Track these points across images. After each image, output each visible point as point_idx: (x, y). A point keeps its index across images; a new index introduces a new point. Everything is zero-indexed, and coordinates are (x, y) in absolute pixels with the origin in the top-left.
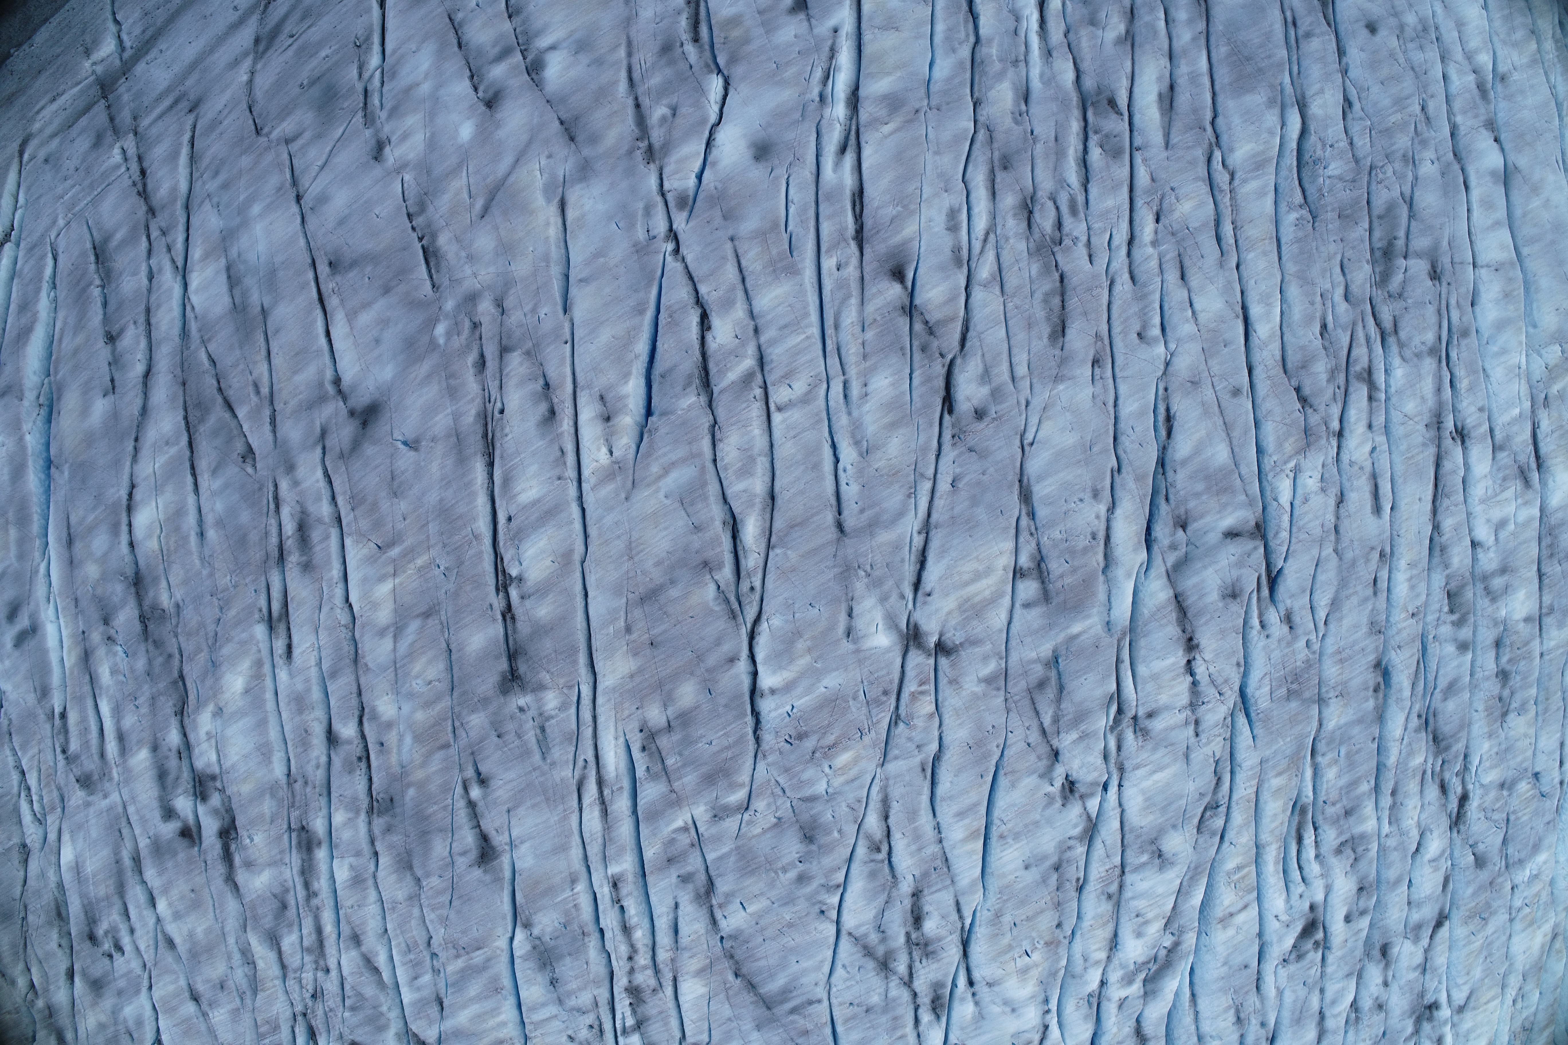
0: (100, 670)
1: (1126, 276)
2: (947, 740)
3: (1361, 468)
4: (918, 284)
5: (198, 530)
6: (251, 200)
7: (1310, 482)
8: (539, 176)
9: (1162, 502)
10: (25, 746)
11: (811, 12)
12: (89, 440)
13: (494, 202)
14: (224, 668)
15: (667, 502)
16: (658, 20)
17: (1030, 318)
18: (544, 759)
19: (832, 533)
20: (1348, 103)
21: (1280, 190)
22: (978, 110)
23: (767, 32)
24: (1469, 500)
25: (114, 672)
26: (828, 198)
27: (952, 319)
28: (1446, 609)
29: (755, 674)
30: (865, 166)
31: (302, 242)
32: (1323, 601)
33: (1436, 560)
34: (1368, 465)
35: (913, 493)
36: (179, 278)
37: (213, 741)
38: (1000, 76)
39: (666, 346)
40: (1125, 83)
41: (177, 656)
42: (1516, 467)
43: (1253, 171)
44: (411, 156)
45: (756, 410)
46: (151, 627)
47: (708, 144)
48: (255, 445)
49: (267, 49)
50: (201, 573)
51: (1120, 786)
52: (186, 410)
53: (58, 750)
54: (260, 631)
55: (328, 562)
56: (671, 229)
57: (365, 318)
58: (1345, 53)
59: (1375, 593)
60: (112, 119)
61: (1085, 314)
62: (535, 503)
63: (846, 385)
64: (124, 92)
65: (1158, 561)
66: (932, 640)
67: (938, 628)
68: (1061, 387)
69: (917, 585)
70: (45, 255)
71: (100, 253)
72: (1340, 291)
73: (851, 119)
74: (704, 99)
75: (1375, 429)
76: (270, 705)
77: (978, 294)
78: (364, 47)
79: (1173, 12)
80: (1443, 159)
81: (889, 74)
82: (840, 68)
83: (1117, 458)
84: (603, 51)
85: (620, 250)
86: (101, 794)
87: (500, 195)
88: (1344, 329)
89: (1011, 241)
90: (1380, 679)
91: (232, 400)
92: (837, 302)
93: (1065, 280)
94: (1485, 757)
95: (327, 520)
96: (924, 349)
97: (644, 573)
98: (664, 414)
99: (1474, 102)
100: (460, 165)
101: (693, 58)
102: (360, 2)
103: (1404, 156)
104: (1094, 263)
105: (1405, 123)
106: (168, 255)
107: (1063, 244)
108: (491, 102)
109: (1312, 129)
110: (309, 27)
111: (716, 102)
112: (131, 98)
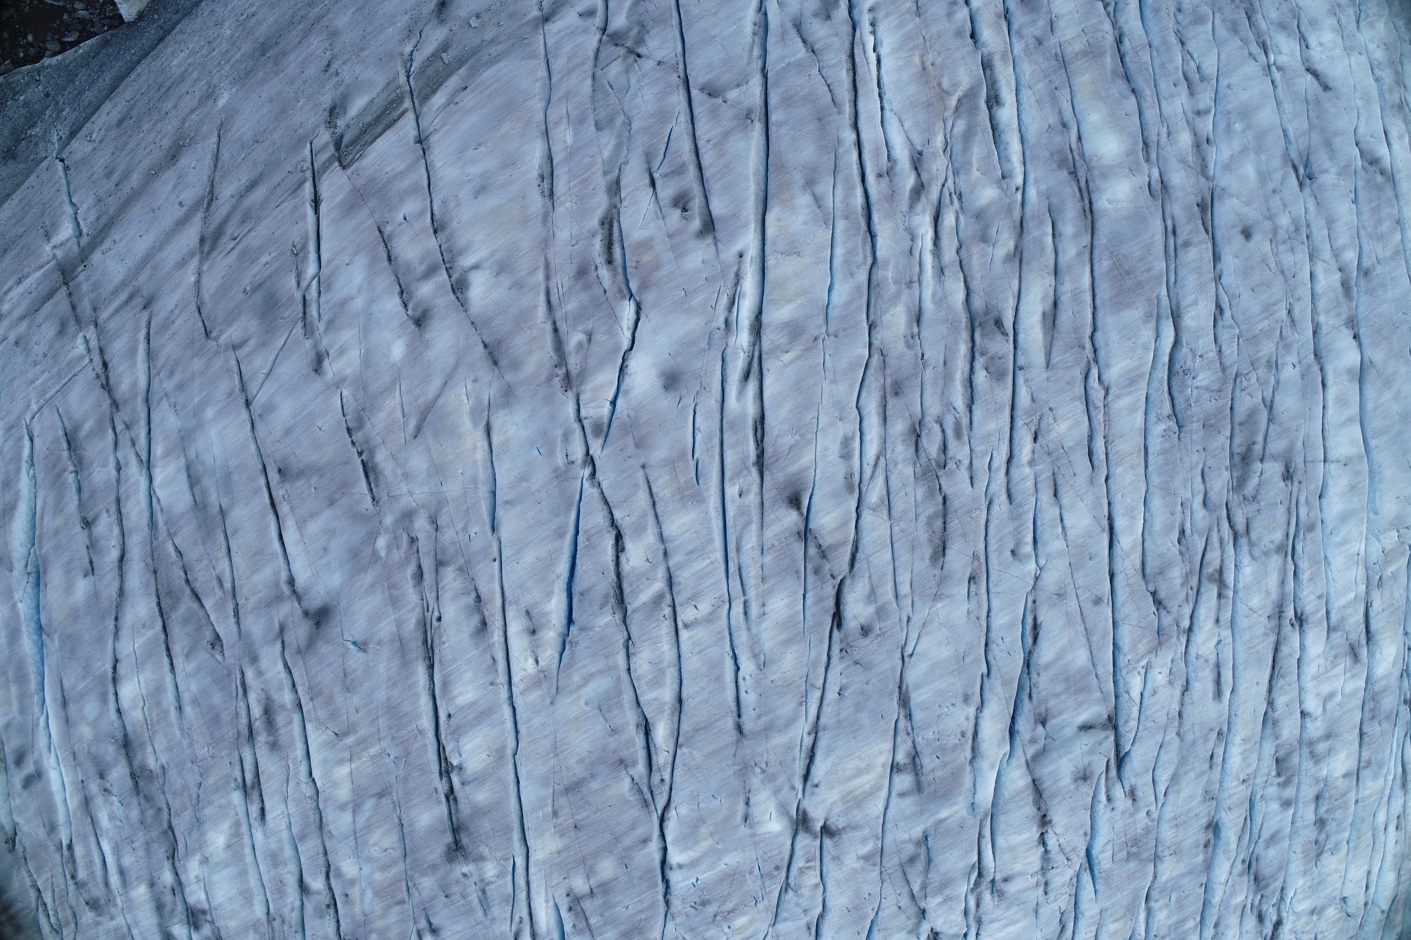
0: (100, 815)
1: (1004, 497)
2: (829, 903)
3: (1206, 661)
4: (813, 510)
5: (177, 704)
6: (204, 404)
7: (1159, 677)
8: (466, 401)
9: (1026, 699)
10: (39, 870)
11: (718, 235)
12: (74, 615)
13: (426, 423)
14: (207, 826)
15: (587, 709)
16: (573, 242)
17: (914, 540)
18: (486, 915)
19: (732, 735)
20: (1219, 308)
21: (1151, 400)
22: (872, 333)
23: (677, 258)
24: (1302, 677)
25: (112, 818)
26: (732, 426)
27: (843, 544)
28: (1274, 773)
29: (665, 849)
30: (766, 394)
31: (253, 448)
32: (1164, 777)
33: (1268, 731)
34: (1213, 658)
35: (804, 701)
36: (144, 471)
37: (202, 884)
38: (895, 298)
39: (584, 568)
40: (1012, 303)
41: (166, 810)
42: (1347, 645)
43: (1126, 386)
44: (348, 371)
45: (665, 628)
46: (141, 784)
47: (621, 369)
48: (222, 634)
49: (212, 250)
50: (181, 743)
51: (977, 934)
52: (158, 597)
53: (68, 877)
54: (236, 797)
55: (292, 743)
56: (588, 453)
57: (314, 527)
58: (1220, 258)
59: (1211, 767)
60: (74, 307)
61: (964, 535)
62: (471, 705)
63: (745, 603)
64: (83, 281)
65: (1019, 752)
66: (818, 826)
67: (824, 816)
68: (939, 605)
69: (806, 777)
70: (22, 437)
71: (71, 440)
72: (1199, 499)
73: (754, 345)
74: (617, 327)
75: (1221, 623)
76: (249, 858)
77: (868, 518)
78: (301, 255)
79: (1060, 225)
80: (1304, 362)
81: (790, 301)
82: (744, 295)
83: (987, 662)
84: (523, 273)
85: (541, 476)
86: (108, 917)
87: (430, 417)
88: (1200, 535)
89: (900, 466)
90: (1211, 836)
91: (199, 591)
92: (738, 528)
93: (948, 503)
94: (1299, 891)
95: (289, 707)
96: (817, 571)
97: (568, 768)
98: (583, 629)
99: (1338, 301)
100: (393, 383)
101: (607, 282)
102: (295, 208)
103: (1268, 362)
104: (975, 486)
105: (1272, 329)
106: (133, 450)
107: (947, 468)
108: (420, 321)
109: (1184, 340)
110: (249, 231)
111: (629, 328)
112: (90, 288)
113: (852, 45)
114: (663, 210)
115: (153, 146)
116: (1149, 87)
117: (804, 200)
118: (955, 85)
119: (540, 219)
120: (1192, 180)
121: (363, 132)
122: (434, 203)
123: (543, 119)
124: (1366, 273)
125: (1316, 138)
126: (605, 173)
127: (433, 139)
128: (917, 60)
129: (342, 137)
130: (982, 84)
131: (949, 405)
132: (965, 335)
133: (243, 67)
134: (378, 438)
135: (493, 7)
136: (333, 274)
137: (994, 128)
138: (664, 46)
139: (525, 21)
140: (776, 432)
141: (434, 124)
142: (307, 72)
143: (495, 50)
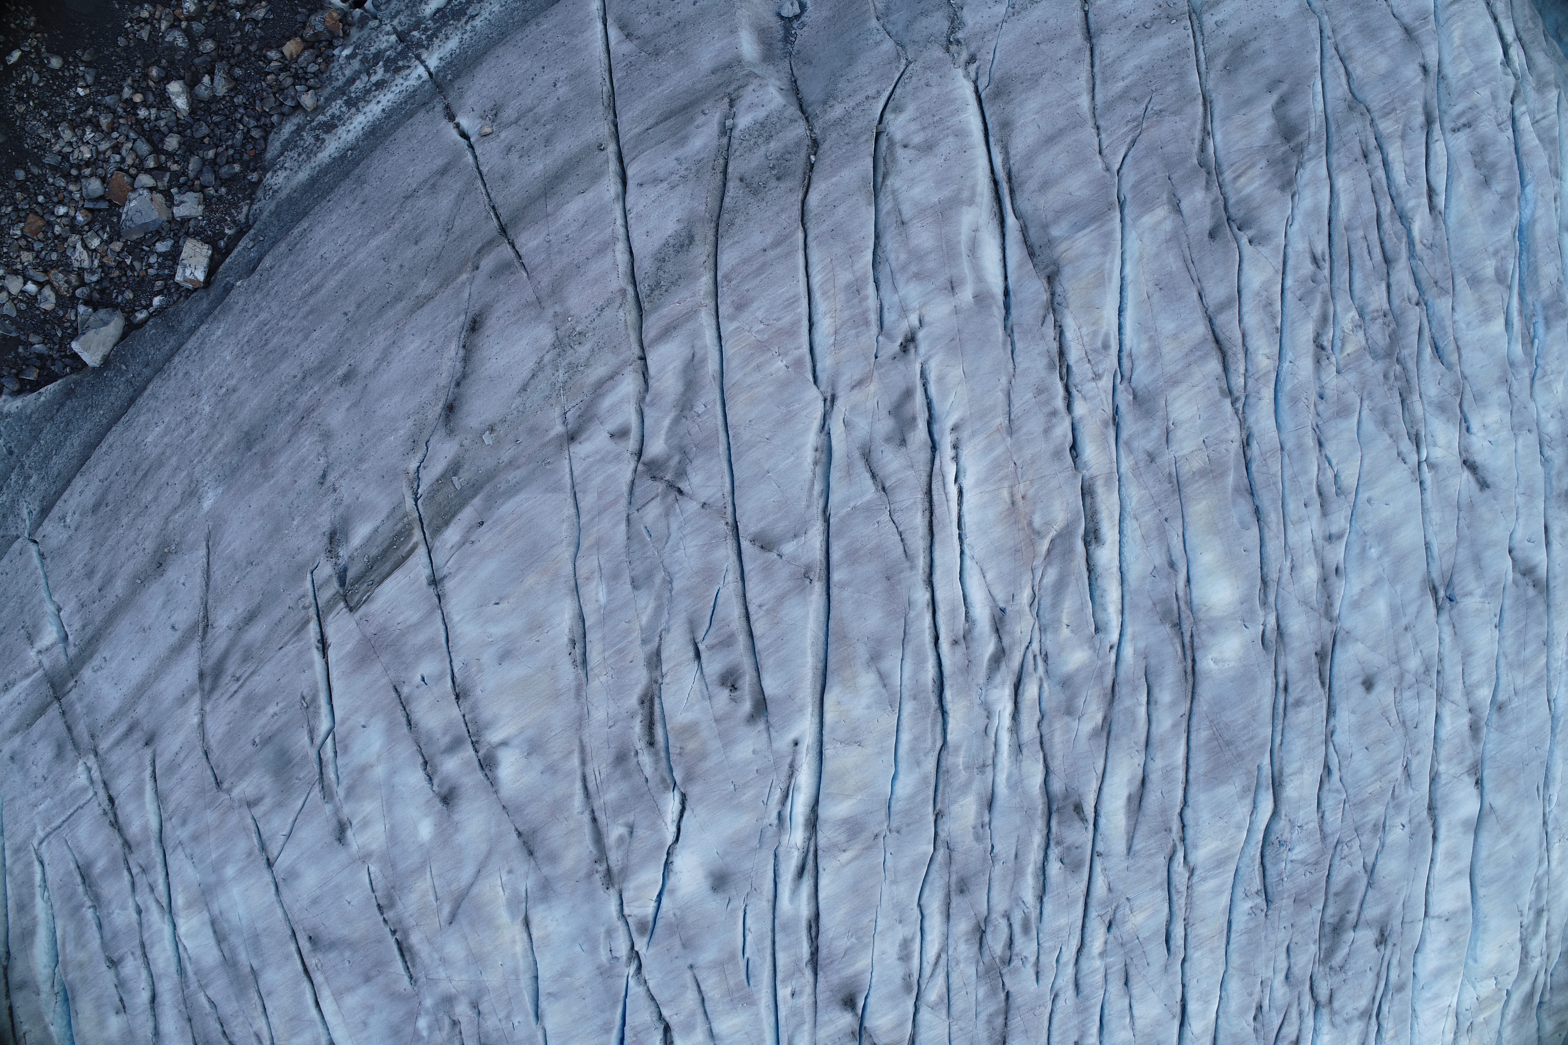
1: (1070, 992)
4: (869, 1010)
6: (223, 861)
8: (501, 893)
11: (770, 719)
13: (460, 911)
16: (610, 723)
17: (973, 1038)
20: (1327, 770)
21: (1241, 873)
22: (939, 822)
23: (725, 746)
26: (785, 928)
27: (899, 1043)
30: (822, 894)
31: (279, 913)
36: (167, 916)
38: (966, 787)
40: (1095, 785)
43: (1214, 868)
44: (374, 846)
47: (666, 863)
49: (213, 689)
56: (632, 948)
57: (351, 1001)
58: (1334, 712)
60: (69, 729)
61: (1026, 1032)
64: (76, 700)
70: (32, 861)
71: (85, 873)
72: (1281, 976)
73: (810, 839)
74: (660, 821)
77: (925, 1015)
78: (311, 709)
79: (1156, 691)
80: (1415, 821)
81: (850, 797)
82: (799, 788)
84: (556, 757)
85: (584, 973)
87: (465, 905)
88: (1278, 1012)
89: (962, 964)
92: (791, 1028)
93: (1011, 999)
99: (1463, 746)
100: (423, 865)
101: (648, 771)
102: (300, 653)
103: (1375, 825)
104: (1040, 982)
105: (1383, 791)
106: (152, 896)
107: (1012, 965)
108: (447, 799)
109: (1283, 813)
110: (252, 673)
111: (673, 821)
112: (85, 711)
113: (930, 476)
114: (710, 688)
115: (134, 548)
116: (1276, 510)
117: (867, 679)
118: (1048, 524)
119: (573, 693)
120: (1313, 625)
121: (370, 568)
122: (454, 664)
123: (572, 572)
124: (1499, 707)
125: (1463, 554)
126: (644, 642)
127: (449, 585)
128: (1005, 493)
129: (345, 570)
130: (1079, 519)
131: (1018, 900)
132: (1040, 823)
133: (227, 461)
134: (411, 919)
135: (509, 417)
136: (349, 734)
137: (1090, 569)
138: (710, 483)
139: (547, 439)
140: (831, 934)
141: (449, 564)
142: (300, 482)
143: (513, 476)
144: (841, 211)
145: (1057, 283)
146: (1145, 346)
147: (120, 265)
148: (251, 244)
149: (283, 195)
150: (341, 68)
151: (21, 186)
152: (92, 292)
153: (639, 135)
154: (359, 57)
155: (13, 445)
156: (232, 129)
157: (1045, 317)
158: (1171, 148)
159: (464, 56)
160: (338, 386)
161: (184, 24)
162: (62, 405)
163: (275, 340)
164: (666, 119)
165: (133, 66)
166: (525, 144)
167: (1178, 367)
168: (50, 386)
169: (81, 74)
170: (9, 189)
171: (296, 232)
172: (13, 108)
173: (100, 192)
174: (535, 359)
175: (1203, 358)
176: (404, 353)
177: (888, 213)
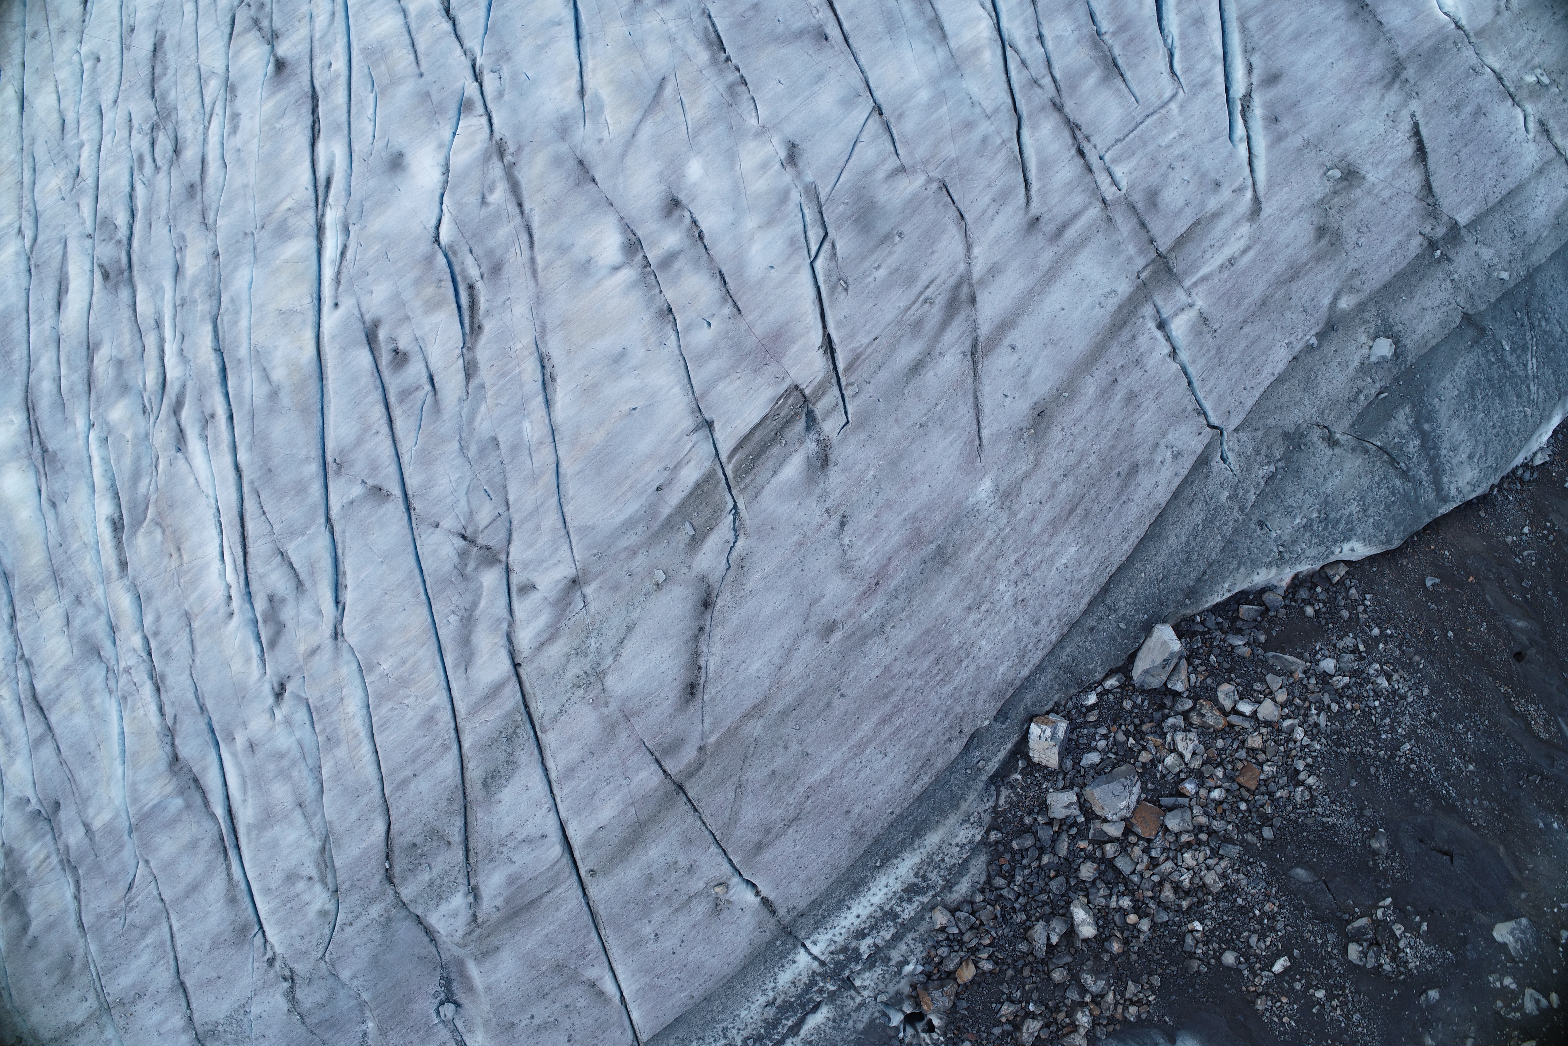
1: (105, 109)
4: (265, 61)
6: (933, 105)
8: (608, 118)
11: (361, 326)
13: (653, 93)
16: (508, 303)
17: (179, 51)
23: (398, 294)
26: (339, 127)
30: (308, 164)
31: (863, 60)
36: (1006, 37)
40: (95, 302)
44: (752, 145)
49: (957, 287)
56: (480, 83)
60: (1143, 225)
64: (1136, 259)
70: (1184, 73)
71: (1113, 70)
73: (323, 215)
74: (455, 213)
77: (219, 64)
78: (834, 279)
79: (55, 391)
81: (287, 261)
82: (331, 262)
84: (560, 262)
85: (523, 52)
87: (648, 100)
89: (191, 118)
93: (150, 93)
100: (697, 133)
102: (852, 336)
104: (127, 113)
106: (1022, 56)
107: (149, 125)
108: (673, 205)
110: (908, 309)
111: (446, 215)
112: (1123, 247)
113: (246, 570)
114: (418, 349)
115: (1075, 431)
117: (278, 374)
118: (150, 533)
119: (549, 327)
121: (779, 432)
122: (677, 343)
126: (482, 386)
127: (688, 423)
128: (186, 558)
129: (808, 428)
130: (127, 541)
131: (149, 185)
132: (135, 258)
133: (967, 533)
134: (708, 76)
135: (642, 598)
136: (789, 257)
137: (116, 496)
138: (434, 547)
139: (599, 580)
140: (298, 128)
141: (690, 444)
142: (870, 516)
143: (631, 539)
144: (353, 816)
145: (170, 755)
146: (97, 701)
147: (1140, 736)
148: (980, 765)
149: (952, 819)
150: (912, 952)
151: (1267, 820)
152: (1173, 706)
153: (556, 886)
154: (893, 963)
155: (1259, 532)
156: (1027, 887)
157: (175, 723)
158: (99, 882)
159: (768, 964)
160: (838, 619)
161: (1088, 998)
162: (1199, 580)
163: (926, 665)
164: (533, 902)
165: (1141, 952)
166: (674, 876)
167: (66, 683)
168: (1219, 600)
169: (1201, 945)
170: (1282, 817)
171: (926, 780)
172: (1281, 907)
173: (1169, 815)
174: (622, 659)
175: (48, 693)
176: (766, 658)
177: (315, 814)
